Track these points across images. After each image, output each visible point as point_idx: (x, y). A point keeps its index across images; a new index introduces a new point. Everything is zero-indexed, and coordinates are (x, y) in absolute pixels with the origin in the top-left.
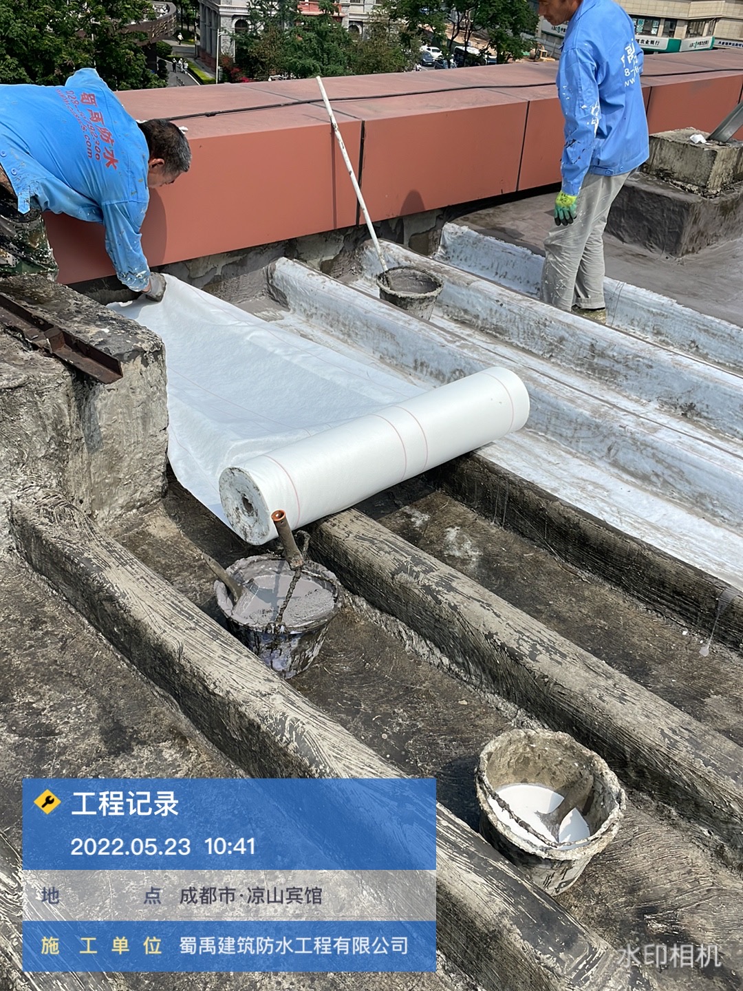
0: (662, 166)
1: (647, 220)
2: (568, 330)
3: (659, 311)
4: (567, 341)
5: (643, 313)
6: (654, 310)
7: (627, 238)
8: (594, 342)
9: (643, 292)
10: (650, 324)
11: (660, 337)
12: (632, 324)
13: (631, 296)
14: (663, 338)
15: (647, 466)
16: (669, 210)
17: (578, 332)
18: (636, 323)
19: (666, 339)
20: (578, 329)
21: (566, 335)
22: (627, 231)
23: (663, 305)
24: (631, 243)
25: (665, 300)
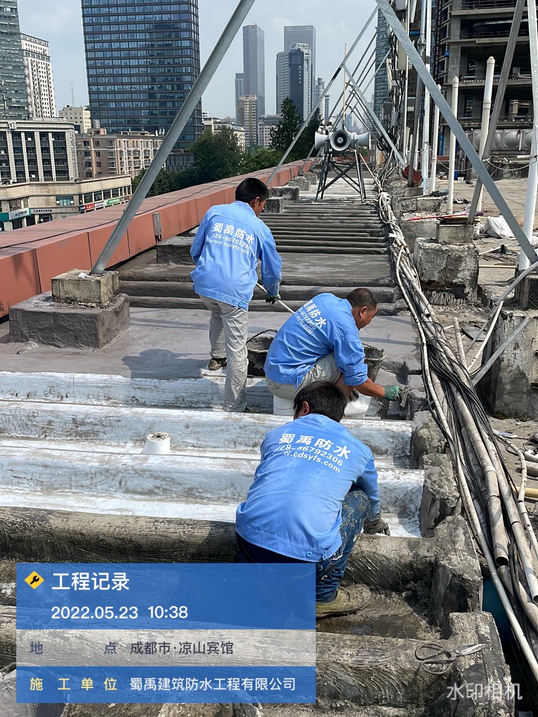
0: (67, 296)
1: (72, 331)
2: (52, 415)
3: (104, 385)
4: (54, 422)
5: (93, 389)
6: (101, 385)
7: (61, 345)
8: (74, 417)
9: (88, 376)
10: (101, 394)
11: (111, 401)
12: (89, 398)
13: (82, 380)
14: (113, 401)
15: (149, 484)
16: (84, 321)
17: (60, 414)
18: (91, 397)
19: (115, 401)
20: (60, 412)
21: (53, 419)
22: (60, 341)
23: (105, 380)
24: (65, 347)
25: (106, 377)
